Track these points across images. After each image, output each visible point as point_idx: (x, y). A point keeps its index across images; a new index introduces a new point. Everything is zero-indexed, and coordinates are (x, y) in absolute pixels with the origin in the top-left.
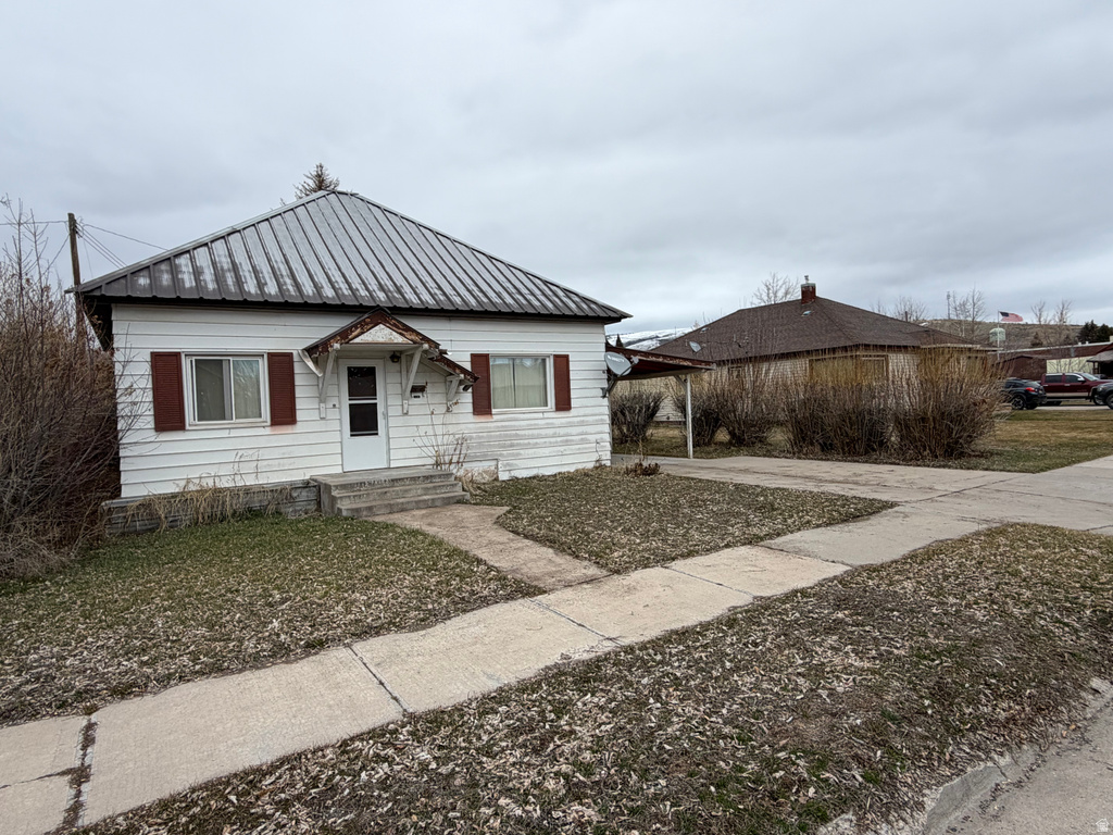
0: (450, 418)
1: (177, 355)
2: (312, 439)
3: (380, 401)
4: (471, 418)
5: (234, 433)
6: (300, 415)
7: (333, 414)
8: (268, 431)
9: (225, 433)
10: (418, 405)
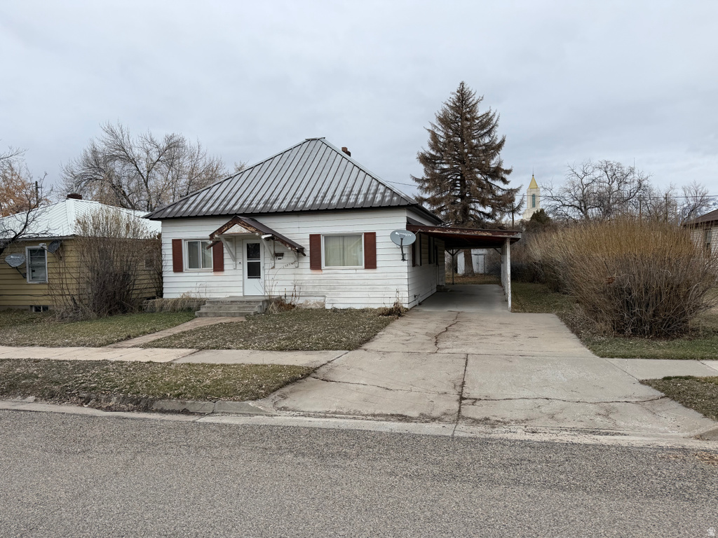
0: (297, 271)
1: (180, 240)
2: (231, 278)
3: (262, 261)
4: (309, 271)
5: (201, 274)
6: (226, 267)
7: (240, 267)
8: (213, 274)
9: (196, 274)
10: (280, 263)
